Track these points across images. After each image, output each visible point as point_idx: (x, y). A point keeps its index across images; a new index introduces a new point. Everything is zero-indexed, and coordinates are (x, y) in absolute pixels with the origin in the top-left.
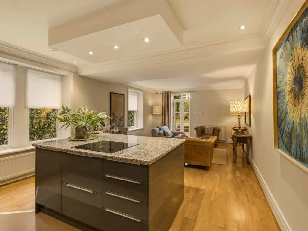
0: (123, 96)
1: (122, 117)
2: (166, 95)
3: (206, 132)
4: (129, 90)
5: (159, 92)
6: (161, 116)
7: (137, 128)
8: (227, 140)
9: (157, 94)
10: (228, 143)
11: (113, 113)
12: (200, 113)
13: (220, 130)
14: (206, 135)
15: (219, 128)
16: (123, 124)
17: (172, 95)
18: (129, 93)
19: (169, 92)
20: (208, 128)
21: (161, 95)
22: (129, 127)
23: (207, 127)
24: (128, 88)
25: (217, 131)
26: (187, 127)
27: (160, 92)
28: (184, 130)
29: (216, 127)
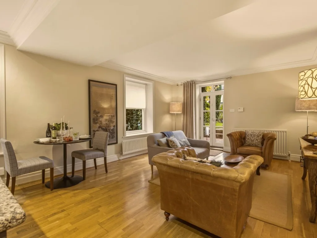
0: (115, 86)
1: (114, 116)
2: (189, 86)
3: (248, 141)
4: (127, 78)
5: (180, 84)
6: (182, 116)
7: (146, 132)
8: (289, 155)
9: (177, 85)
10: (292, 161)
11: (95, 111)
12: (239, 110)
13: (275, 139)
14: (249, 145)
15: (274, 135)
16: (114, 126)
17: (197, 86)
18: (127, 82)
19: (192, 81)
20: (253, 135)
21: (182, 86)
22: (127, 132)
23: (250, 132)
24: (125, 75)
25: (269, 140)
26: (221, 132)
27: (182, 83)
28: (216, 135)
29: (268, 134)
